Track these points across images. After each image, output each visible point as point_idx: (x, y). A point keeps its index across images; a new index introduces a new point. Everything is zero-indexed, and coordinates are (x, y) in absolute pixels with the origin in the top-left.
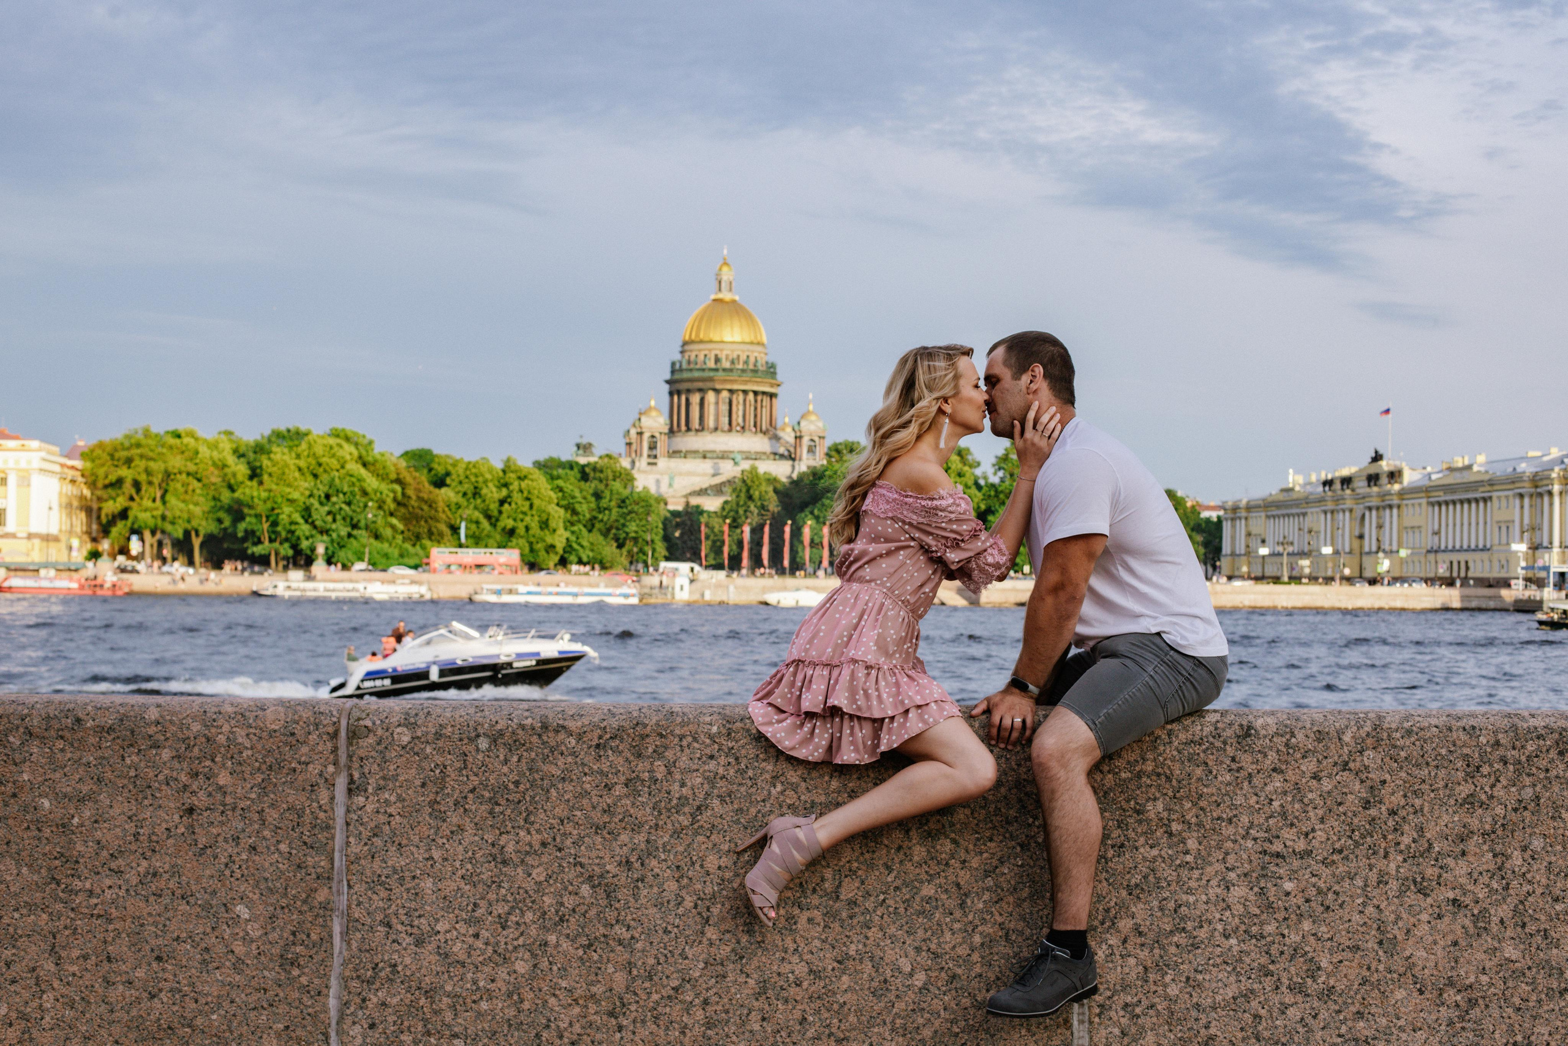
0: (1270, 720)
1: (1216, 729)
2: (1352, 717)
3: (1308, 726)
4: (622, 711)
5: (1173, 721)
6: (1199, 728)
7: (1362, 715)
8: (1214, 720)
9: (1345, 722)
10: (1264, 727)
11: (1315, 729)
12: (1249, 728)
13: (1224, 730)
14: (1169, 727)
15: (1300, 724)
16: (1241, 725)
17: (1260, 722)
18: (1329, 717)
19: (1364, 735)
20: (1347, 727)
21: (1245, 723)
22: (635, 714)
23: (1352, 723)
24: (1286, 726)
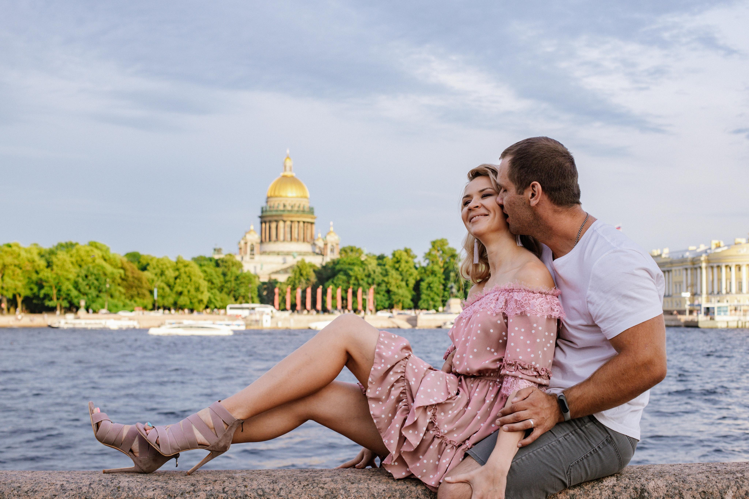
0: (661, 483)
1: (613, 492)
2: (730, 477)
3: (694, 487)
4: (73, 486)
5: (574, 487)
6: (598, 492)
7: (739, 475)
8: (611, 484)
9: (725, 482)
10: (656, 489)
11: (701, 490)
12: (643, 490)
13: (620, 493)
14: (571, 492)
15: (687, 486)
16: (635, 489)
17: (651, 485)
18: (711, 478)
19: (743, 494)
20: (728, 487)
21: (638, 486)
22: (85, 489)
23: (733, 483)
24: (675, 488)
